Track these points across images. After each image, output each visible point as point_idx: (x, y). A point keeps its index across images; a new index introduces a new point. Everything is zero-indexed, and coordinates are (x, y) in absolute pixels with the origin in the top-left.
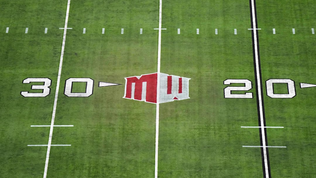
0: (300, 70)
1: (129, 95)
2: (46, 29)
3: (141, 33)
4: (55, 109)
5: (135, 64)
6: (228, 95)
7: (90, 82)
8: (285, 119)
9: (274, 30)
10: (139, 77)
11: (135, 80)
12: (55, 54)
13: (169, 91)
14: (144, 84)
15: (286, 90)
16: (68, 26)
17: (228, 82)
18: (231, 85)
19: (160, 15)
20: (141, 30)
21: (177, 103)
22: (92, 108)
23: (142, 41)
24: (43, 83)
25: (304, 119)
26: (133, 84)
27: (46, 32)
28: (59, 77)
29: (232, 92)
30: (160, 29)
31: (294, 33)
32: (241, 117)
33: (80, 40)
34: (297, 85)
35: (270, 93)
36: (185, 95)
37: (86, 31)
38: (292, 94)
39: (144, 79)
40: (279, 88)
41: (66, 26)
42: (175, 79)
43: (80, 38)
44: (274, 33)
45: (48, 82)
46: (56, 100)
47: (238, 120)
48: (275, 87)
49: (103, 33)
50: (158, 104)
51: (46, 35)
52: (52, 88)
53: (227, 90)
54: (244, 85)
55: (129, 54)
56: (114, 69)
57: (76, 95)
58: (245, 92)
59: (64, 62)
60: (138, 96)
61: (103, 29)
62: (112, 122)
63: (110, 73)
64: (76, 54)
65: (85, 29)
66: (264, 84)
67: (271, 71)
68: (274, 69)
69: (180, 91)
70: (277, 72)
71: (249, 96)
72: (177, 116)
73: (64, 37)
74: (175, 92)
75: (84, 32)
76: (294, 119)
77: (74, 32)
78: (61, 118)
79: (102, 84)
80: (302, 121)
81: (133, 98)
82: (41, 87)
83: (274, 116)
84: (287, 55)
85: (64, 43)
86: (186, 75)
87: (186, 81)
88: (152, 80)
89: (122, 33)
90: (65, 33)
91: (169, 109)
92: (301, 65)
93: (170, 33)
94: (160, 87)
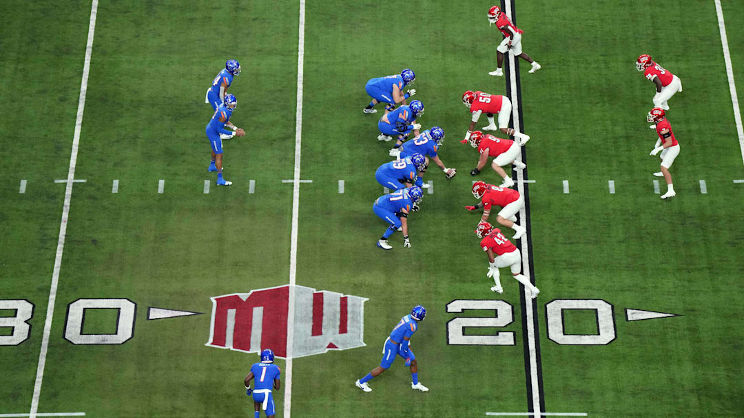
0: (626, 279)
1: (220, 339)
2: (24, 184)
3: (251, 191)
4: (40, 373)
5: (236, 264)
6: (456, 337)
7: (127, 309)
8: (591, 394)
9: (566, 183)
10: (244, 296)
11: (235, 302)
12: (43, 241)
13: (317, 330)
14: (258, 313)
15: (592, 326)
16: (77, 176)
17: (456, 307)
18: (464, 313)
19: (298, 147)
20: (252, 183)
21: (335, 357)
22: (130, 371)
23: (253, 211)
24: (14, 313)
25: (634, 394)
26: (232, 313)
27: (23, 188)
28: (52, 297)
29: (466, 331)
30: (297, 182)
31: (612, 191)
32: (486, 390)
33: (104, 208)
34: (618, 315)
35: (556, 333)
36: (355, 338)
37: (120, 187)
38: (606, 335)
39: (256, 299)
40: (578, 321)
41: (71, 175)
42: (332, 298)
43: (106, 203)
44: (566, 191)
45: (25, 308)
46: (44, 351)
47: (480, 398)
48: (568, 318)
49: (161, 190)
50: (289, 360)
51: (22, 197)
52: (34, 323)
53: (455, 327)
54: (495, 313)
55: (221, 240)
56: (187, 277)
57: (93, 339)
58: (496, 331)
59: (64, 262)
60: (242, 340)
61: (162, 183)
62: (179, 403)
63: (176, 286)
64: (94, 242)
65: (116, 183)
66: (540, 312)
67: (557, 281)
68: (566, 275)
69: (343, 329)
70: (572, 284)
71: (507, 339)
72: (335, 389)
73: (67, 202)
74: (330, 333)
75: (115, 190)
76: (610, 395)
77: (91, 191)
78: (55, 395)
79: (156, 314)
80: (631, 400)
81: (229, 345)
82: (8, 322)
83: (566, 387)
84: (596, 242)
85: (65, 215)
86: (357, 290)
87: (357, 304)
88: (276, 303)
89: (207, 191)
90: (69, 191)
91: (317, 371)
92: (628, 267)
93: (319, 191)
94: (295, 319)
